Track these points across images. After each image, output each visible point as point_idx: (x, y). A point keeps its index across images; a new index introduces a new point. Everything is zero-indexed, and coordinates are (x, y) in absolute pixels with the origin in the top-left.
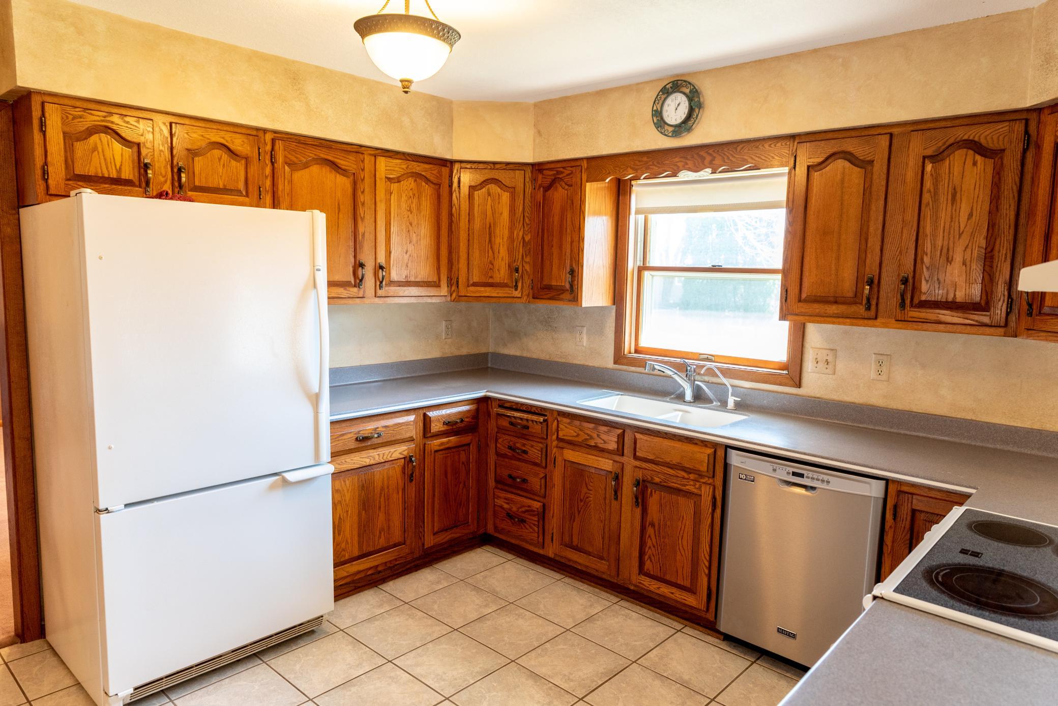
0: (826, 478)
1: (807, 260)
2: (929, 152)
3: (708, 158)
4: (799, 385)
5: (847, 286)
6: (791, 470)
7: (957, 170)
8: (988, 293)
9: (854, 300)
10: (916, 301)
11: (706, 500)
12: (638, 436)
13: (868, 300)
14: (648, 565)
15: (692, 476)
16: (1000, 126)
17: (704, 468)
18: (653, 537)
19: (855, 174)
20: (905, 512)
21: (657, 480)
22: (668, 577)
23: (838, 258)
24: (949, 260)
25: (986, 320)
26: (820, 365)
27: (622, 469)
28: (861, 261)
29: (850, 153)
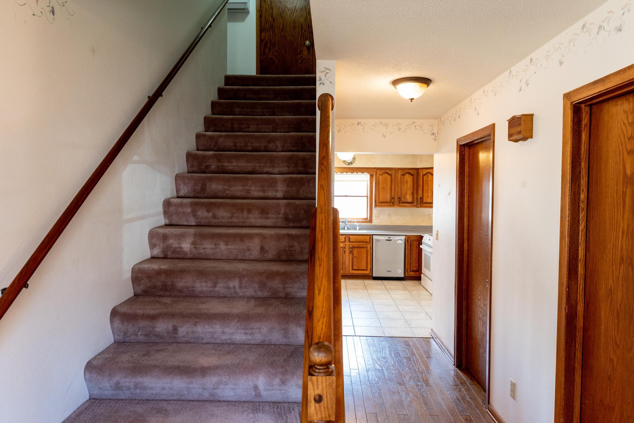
0: (395, 237)
1: (380, 194)
2: (402, 174)
3: (355, 170)
4: (372, 223)
5: (389, 200)
6: (388, 237)
7: (407, 177)
8: (413, 200)
9: (390, 202)
10: (401, 202)
11: (369, 248)
12: (350, 236)
13: (393, 202)
14: (354, 267)
15: (365, 243)
16: (413, 170)
17: (368, 241)
18: (356, 260)
19: (389, 177)
20: (409, 241)
21: (356, 246)
22: (360, 269)
23: (386, 194)
24: (407, 194)
25: (413, 205)
26: (377, 217)
27: (346, 245)
28: (391, 194)
29: (387, 173)
